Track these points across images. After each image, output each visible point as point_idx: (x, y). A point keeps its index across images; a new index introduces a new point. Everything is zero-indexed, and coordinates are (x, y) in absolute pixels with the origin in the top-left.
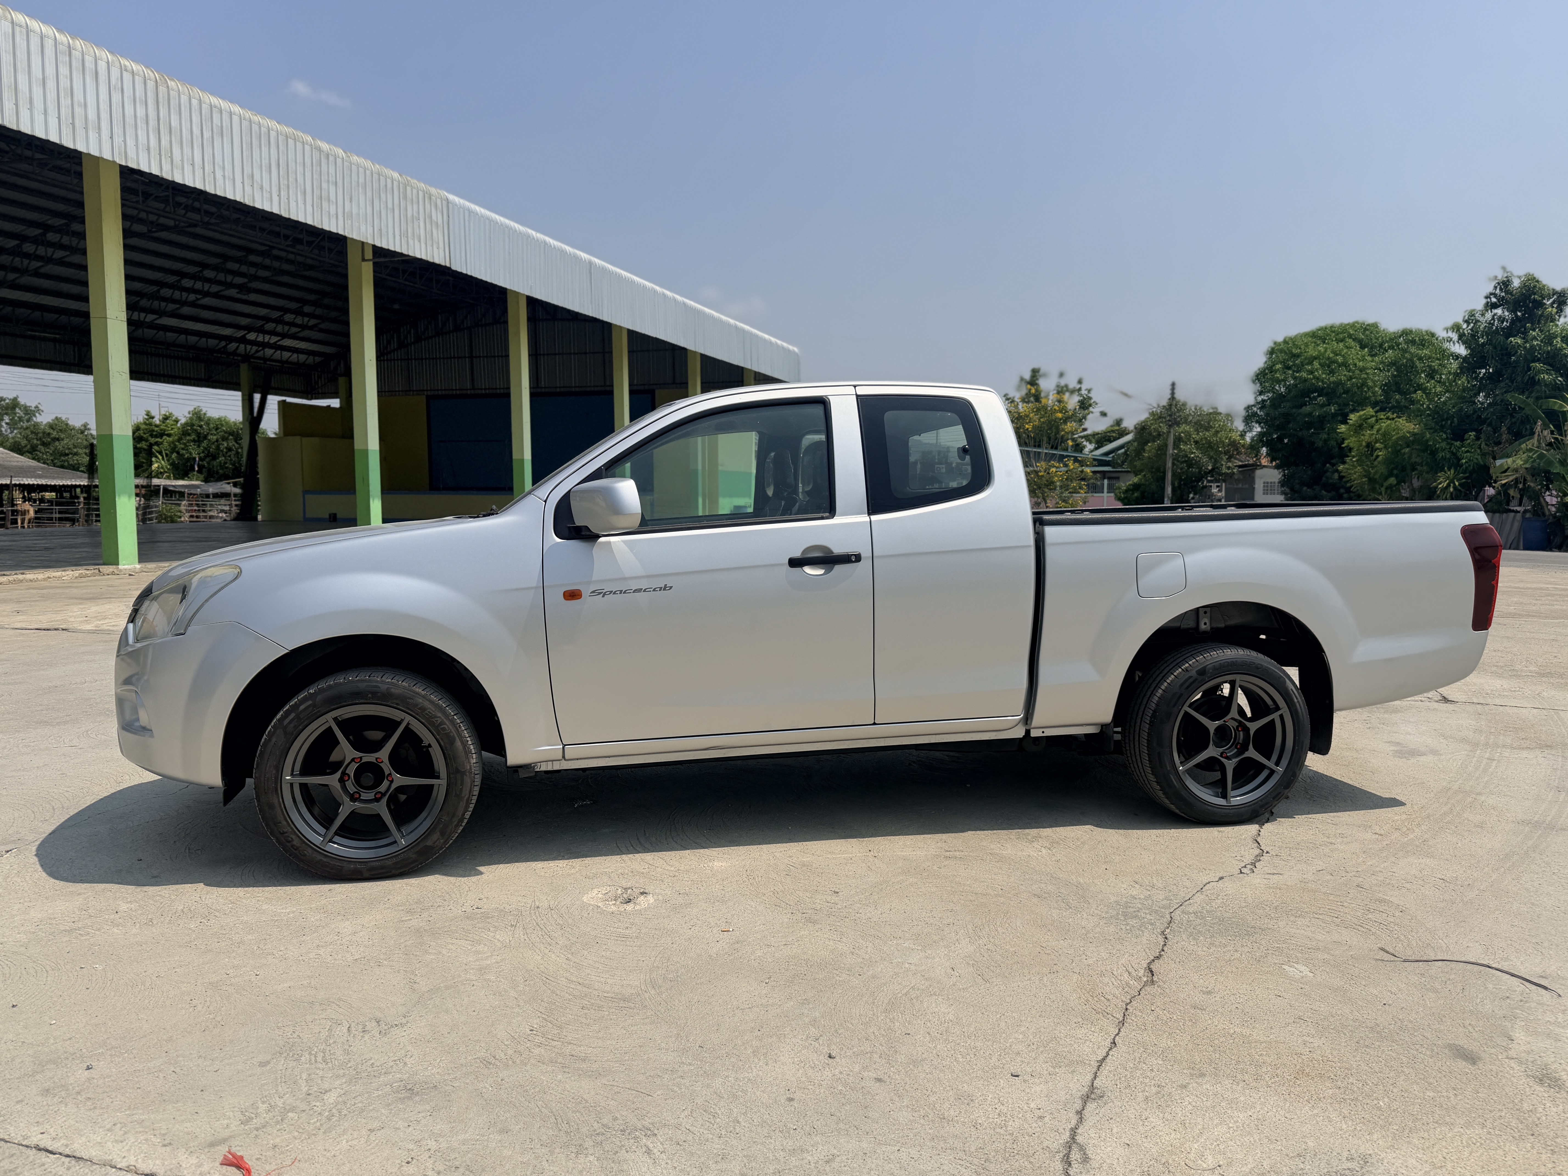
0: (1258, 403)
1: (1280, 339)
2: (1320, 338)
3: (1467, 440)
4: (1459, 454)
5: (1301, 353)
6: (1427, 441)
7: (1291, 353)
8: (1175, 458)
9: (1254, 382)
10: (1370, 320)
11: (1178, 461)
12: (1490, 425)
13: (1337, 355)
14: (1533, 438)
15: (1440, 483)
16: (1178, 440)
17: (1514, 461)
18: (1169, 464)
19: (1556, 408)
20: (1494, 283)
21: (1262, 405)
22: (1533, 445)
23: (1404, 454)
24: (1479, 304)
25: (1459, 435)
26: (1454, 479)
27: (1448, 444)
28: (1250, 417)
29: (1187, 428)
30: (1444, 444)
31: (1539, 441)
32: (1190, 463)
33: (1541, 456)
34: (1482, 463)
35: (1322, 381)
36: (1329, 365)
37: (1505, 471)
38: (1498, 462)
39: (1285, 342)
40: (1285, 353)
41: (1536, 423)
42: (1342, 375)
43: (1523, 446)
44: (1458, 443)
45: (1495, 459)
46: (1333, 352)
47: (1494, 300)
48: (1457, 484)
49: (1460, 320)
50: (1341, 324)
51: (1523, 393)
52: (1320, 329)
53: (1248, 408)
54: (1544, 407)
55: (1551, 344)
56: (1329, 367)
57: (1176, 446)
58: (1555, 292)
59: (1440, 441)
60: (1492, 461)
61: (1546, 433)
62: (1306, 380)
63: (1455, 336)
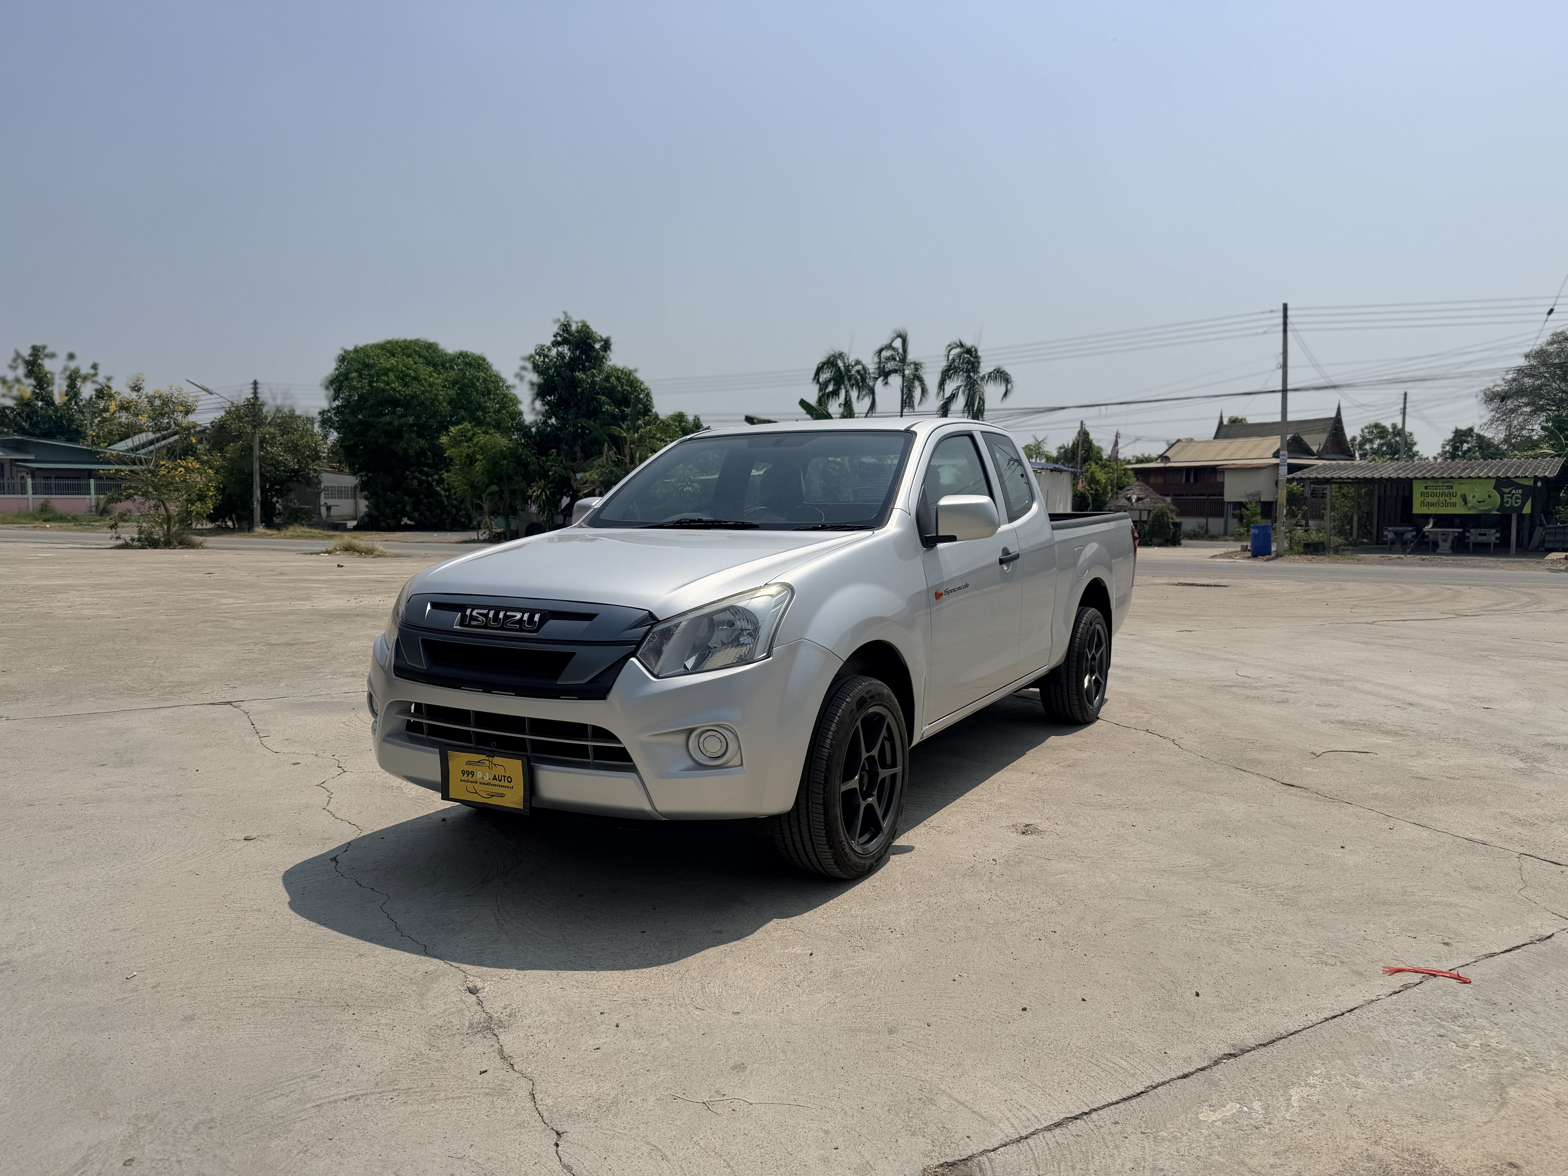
0: (334, 409)
1: (351, 348)
2: (388, 351)
3: (551, 455)
4: (546, 467)
5: (375, 363)
6: (521, 455)
7: (364, 363)
8: (262, 459)
9: (327, 388)
10: (432, 340)
11: (265, 463)
12: (566, 444)
13: (409, 369)
14: (602, 457)
15: (534, 492)
16: (263, 441)
17: (591, 475)
18: (256, 466)
19: (616, 433)
20: (557, 325)
21: (338, 410)
22: (603, 462)
23: (503, 465)
24: (548, 341)
25: (543, 451)
26: (544, 488)
27: (537, 458)
28: (326, 422)
29: (272, 430)
30: (533, 458)
31: (607, 459)
32: (276, 464)
33: (611, 472)
34: (566, 476)
35: (399, 393)
36: (402, 377)
37: (585, 483)
38: (579, 476)
39: (356, 351)
40: (359, 362)
41: (603, 445)
42: (415, 388)
43: (595, 463)
44: (544, 458)
45: (574, 473)
46: (404, 365)
47: (559, 339)
48: (548, 492)
49: (533, 352)
50: (405, 341)
51: (589, 419)
52: (389, 342)
53: (322, 413)
54: (607, 432)
55: (609, 381)
56: (403, 380)
57: (262, 448)
58: (602, 340)
59: (528, 455)
60: (572, 474)
61: (611, 453)
62: (383, 390)
63: (529, 366)
